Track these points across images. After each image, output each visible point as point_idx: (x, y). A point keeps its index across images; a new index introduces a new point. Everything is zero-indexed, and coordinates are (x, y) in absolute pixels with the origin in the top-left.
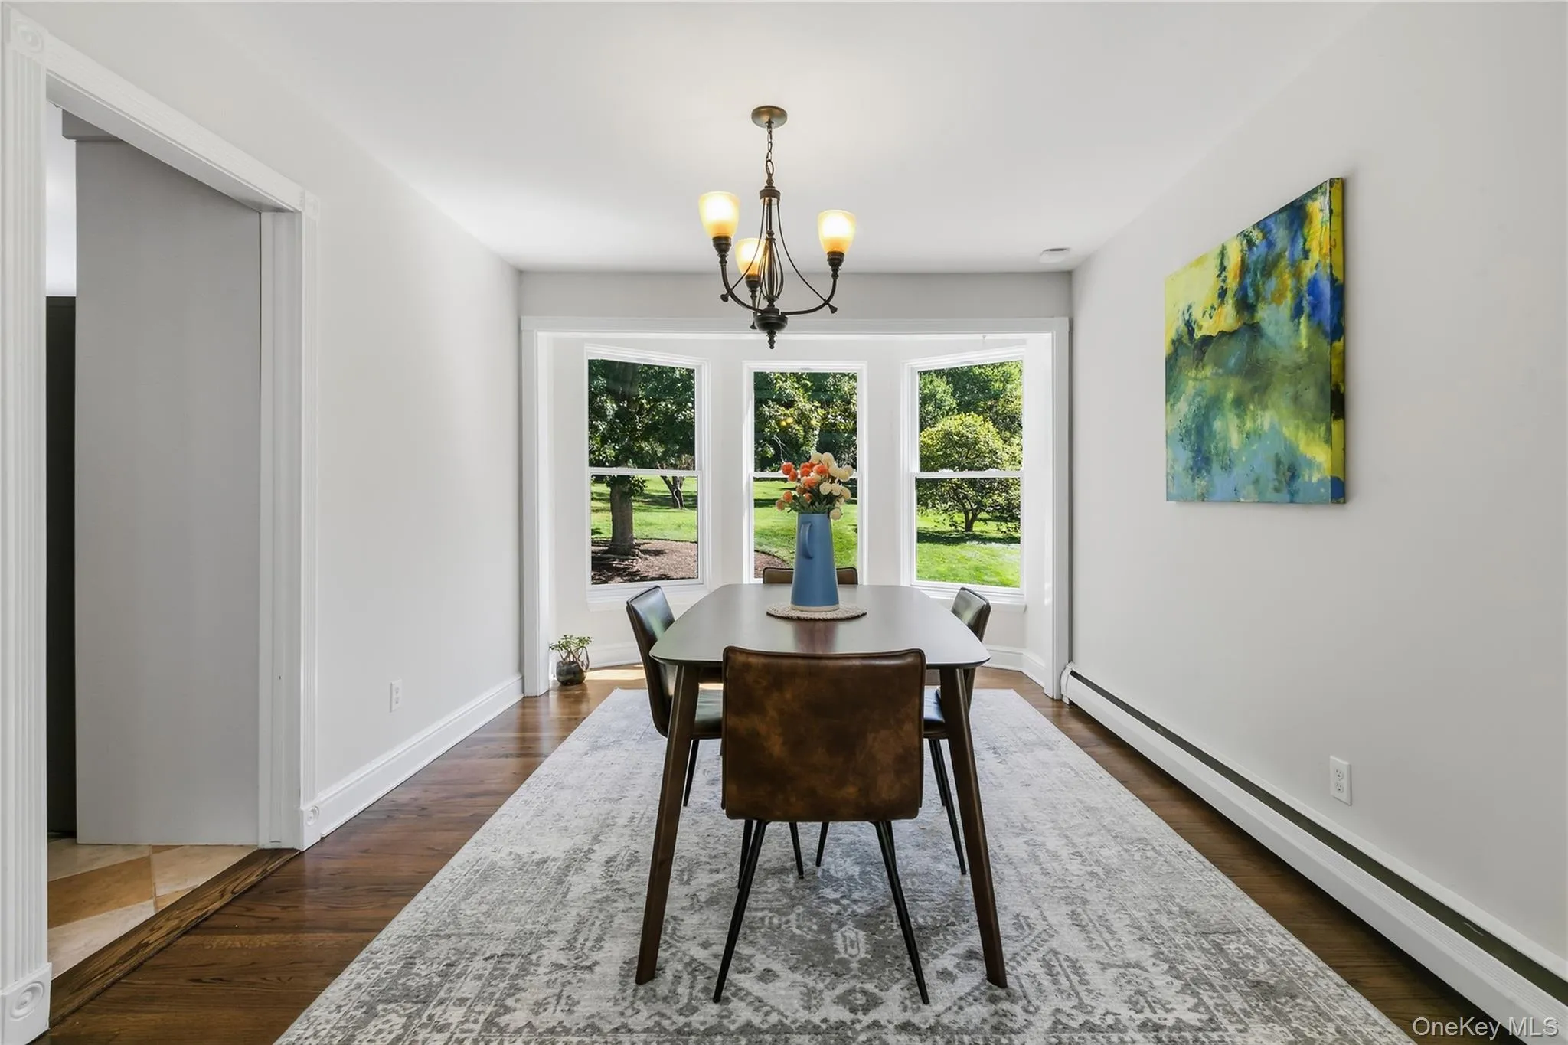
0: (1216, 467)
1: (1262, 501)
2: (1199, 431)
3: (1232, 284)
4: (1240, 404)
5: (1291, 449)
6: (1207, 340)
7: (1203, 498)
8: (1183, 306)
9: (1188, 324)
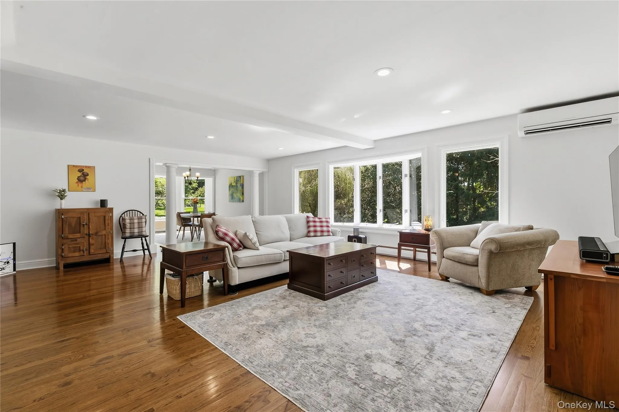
0: (234, 199)
1: (238, 202)
2: (232, 195)
3: (235, 181)
4: (236, 193)
5: (240, 197)
6: (233, 186)
7: (233, 202)
8: (230, 181)
9: (231, 183)
